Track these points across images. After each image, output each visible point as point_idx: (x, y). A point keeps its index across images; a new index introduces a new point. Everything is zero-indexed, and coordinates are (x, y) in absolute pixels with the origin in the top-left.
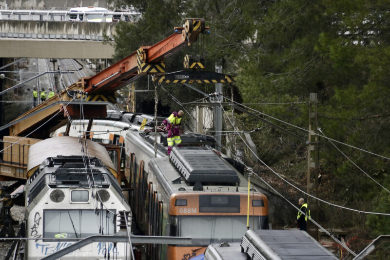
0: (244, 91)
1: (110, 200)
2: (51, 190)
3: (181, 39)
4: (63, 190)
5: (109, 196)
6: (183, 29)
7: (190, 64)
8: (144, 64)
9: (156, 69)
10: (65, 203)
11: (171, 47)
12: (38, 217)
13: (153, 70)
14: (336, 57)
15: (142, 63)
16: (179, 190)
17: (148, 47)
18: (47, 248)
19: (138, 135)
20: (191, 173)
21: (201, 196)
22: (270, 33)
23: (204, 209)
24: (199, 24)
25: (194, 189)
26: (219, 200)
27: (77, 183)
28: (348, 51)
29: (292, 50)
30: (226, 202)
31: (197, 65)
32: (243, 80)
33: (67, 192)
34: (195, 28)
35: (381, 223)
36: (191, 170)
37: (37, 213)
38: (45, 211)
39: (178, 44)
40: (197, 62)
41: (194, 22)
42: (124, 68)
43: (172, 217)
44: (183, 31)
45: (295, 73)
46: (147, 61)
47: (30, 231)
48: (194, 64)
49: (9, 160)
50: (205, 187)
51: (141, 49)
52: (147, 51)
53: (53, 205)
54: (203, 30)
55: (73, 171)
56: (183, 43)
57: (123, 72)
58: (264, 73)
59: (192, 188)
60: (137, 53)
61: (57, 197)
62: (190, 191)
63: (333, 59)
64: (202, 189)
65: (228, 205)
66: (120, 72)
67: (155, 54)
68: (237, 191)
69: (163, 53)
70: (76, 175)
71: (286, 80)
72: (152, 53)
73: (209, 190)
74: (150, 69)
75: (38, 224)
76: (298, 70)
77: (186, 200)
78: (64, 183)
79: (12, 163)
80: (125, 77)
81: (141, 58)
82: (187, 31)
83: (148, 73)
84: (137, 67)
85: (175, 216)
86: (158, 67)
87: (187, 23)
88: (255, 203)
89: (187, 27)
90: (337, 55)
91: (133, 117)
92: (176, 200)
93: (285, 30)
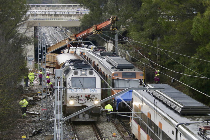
0: (134, 38)
1: (94, 74)
2: (74, 71)
3: (109, 22)
4: (78, 71)
5: (93, 73)
6: (110, 19)
7: (113, 29)
8: (95, 31)
9: (99, 32)
10: (79, 75)
11: (105, 25)
12: (70, 80)
13: (99, 33)
14: (164, 25)
15: (95, 30)
16: (115, 71)
17: (97, 25)
18: (73, 90)
19: (91, 52)
20: (118, 65)
21: (122, 73)
22: (140, 17)
23: (124, 77)
24: (116, 18)
25: (120, 70)
26: (129, 74)
27: (82, 69)
28: (168, 23)
29: (148, 23)
30: (131, 74)
31: (115, 29)
32: (133, 33)
33: (79, 72)
34: (114, 19)
35: (185, 81)
36: (118, 64)
37: (70, 79)
38: (72, 78)
39: (108, 24)
40: (115, 28)
41: (114, 17)
42: (88, 32)
43: (113, 80)
44: (110, 20)
45: (149, 31)
46: (96, 30)
47: (67, 84)
48: (114, 29)
49: (48, 61)
50: (123, 70)
51: (94, 26)
52: (96, 26)
53: (74, 76)
54: (117, 20)
55: (80, 64)
56: (110, 24)
57: (88, 33)
58: (138, 31)
59: (119, 70)
60: (93, 27)
61: (76, 73)
62: (118, 71)
63: (163, 26)
64: (122, 70)
65: (132, 76)
66: (87, 33)
67: (99, 27)
68: (135, 71)
69: (102, 27)
70: (81, 66)
71: (146, 33)
72: (98, 27)
73: (125, 71)
74: (97, 32)
75: (70, 82)
76: (150, 30)
77: (118, 74)
78: (77, 69)
79: (49, 62)
80: (88, 35)
81: (94, 29)
82: (112, 20)
83: (97, 33)
84: (93, 32)
85: (114, 80)
86: (100, 32)
87: (112, 17)
88: (141, 75)
89: (111, 19)
90: (164, 24)
91: (88, 46)
92: (114, 74)
93: (145, 16)
